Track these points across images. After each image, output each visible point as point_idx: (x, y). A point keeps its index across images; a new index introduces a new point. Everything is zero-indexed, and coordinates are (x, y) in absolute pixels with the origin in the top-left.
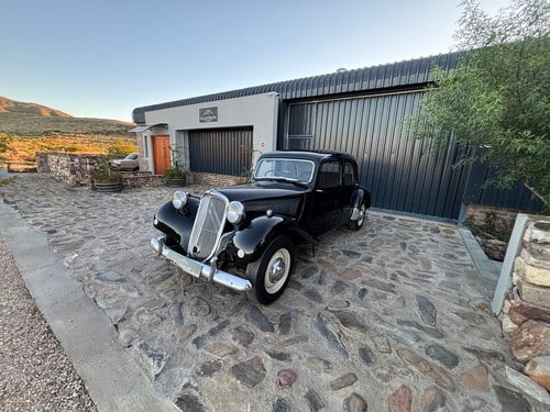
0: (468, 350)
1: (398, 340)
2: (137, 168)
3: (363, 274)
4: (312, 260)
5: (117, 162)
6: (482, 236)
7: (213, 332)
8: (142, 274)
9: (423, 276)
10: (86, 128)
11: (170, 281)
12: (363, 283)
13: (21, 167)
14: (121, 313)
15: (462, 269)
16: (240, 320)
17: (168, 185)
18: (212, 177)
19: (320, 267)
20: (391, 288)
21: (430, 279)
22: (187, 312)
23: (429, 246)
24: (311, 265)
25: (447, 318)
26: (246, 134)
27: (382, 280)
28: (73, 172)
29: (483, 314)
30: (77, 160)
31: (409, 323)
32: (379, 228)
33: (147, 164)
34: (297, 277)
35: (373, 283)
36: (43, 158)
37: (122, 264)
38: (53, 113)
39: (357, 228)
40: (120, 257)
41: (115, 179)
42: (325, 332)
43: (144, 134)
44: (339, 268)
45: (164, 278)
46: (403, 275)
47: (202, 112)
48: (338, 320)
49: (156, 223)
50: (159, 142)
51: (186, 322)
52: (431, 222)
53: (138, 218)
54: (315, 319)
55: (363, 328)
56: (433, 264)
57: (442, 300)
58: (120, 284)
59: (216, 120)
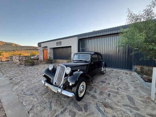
0: (149, 115)
1: (125, 112)
2: (38, 59)
3: (108, 88)
4: (92, 84)
5: (33, 57)
6: (140, 74)
7: (62, 113)
8: (38, 92)
9: (127, 88)
10: (25, 48)
12: (109, 91)
13: (5, 60)
15: (138, 85)
16: (71, 107)
17: (47, 63)
18: (60, 60)
19: (94, 87)
20: (117, 93)
21: (129, 89)
22: (53, 105)
23: (126, 78)
24: (91, 86)
25: (138, 103)
26: (69, 48)
27: (114, 90)
28: (20, 61)
29: (149, 100)
30: (21, 57)
31: (127, 106)
32: (110, 74)
33: (41, 58)
34: (88, 91)
35: (111, 91)
36: (11, 57)
37: (32, 89)
38: (16, 45)
39: (104, 74)
40: (32, 86)
41: (32, 62)
42: (100, 110)
43: (41, 49)
44: (100, 87)
45: (46, 93)
46: (120, 88)
47: (57, 43)
48: (103, 106)
49: (44, 75)
50: (45, 51)
51: (52, 109)
52: (125, 71)
53: (38, 73)
54: (95, 105)
55: (112, 108)
56: (129, 84)
57: (135, 96)
58: (31, 96)
59: (61, 45)
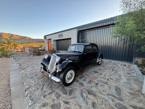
0: (131, 106)
3: (98, 78)
5: (40, 48)
6: (141, 67)
9: (118, 80)
10: (36, 41)
11: (43, 78)
12: (98, 81)
13: (20, 50)
14: (28, 87)
15: (133, 78)
16: (58, 90)
17: (51, 54)
19: (85, 76)
20: (106, 83)
21: (120, 81)
23: (122, 70)
24: (83, 75)
25: (125, 94)
27: (104, 80)
28: (30, 51)
29: (139, 93)
31: (110, 95)
32: (106, 65)
34: (78, 79)
35: (101, 81)
42: (82, 96)
43: (46, 41)
44: (91, 76)
46: (111, 79)
47: (59, 35)
48: (87, 93)
49: (41, 63)
51: (43, 90)
52: (124, 63)
55: (95, 95)
56: (122, 75)
57: (124, 88)
59: (62, 37)
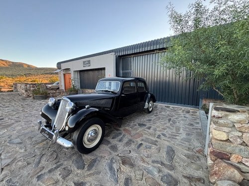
0: (185, 177)
1: (148, 173)
3: (144, 136)
4: (120, 129)
7: (50, 171)
8: (33, 139)
9: (174, 135)
10: (42, 72)
12: (142, 140)
13: (6, 90)
15: (195, 131)
16: (69, 163)
19: (123, 133)
20: (155, 143)
21: (177, 137)
22: (44, 159)
23: (182, 120)
24: (119, 132)
25: (180, 159)
27: (153, 138)
28: (26, 91)
31: (157, 162)
32: (161, 112)
35: (147, 140)
38: (29, 66)
39: (150, 112)
42: (111, 169)
44: (133, 132)
46: (164, 135)
47: (84, 63)
48: (120, 162)
50: (67, 76)
51: (40, 165)
55: (132, 165)
56: (181, 129)
57: (180, 148)
58: (18, 145)
59: (90, 66)
